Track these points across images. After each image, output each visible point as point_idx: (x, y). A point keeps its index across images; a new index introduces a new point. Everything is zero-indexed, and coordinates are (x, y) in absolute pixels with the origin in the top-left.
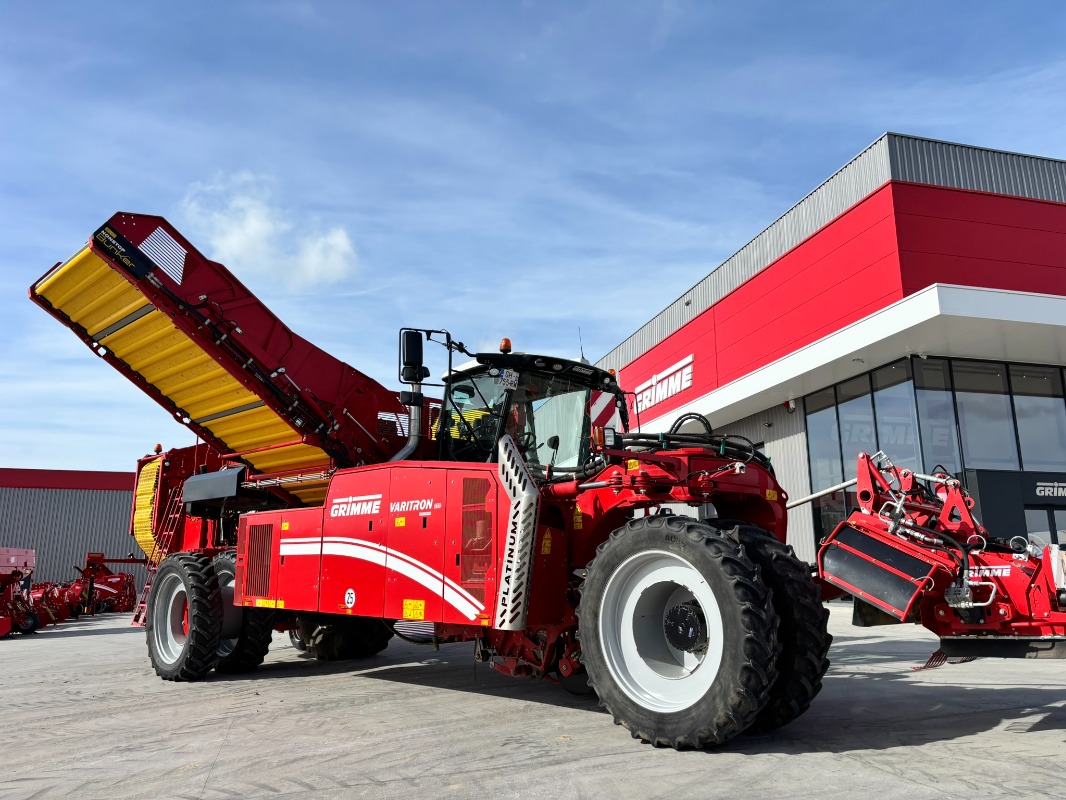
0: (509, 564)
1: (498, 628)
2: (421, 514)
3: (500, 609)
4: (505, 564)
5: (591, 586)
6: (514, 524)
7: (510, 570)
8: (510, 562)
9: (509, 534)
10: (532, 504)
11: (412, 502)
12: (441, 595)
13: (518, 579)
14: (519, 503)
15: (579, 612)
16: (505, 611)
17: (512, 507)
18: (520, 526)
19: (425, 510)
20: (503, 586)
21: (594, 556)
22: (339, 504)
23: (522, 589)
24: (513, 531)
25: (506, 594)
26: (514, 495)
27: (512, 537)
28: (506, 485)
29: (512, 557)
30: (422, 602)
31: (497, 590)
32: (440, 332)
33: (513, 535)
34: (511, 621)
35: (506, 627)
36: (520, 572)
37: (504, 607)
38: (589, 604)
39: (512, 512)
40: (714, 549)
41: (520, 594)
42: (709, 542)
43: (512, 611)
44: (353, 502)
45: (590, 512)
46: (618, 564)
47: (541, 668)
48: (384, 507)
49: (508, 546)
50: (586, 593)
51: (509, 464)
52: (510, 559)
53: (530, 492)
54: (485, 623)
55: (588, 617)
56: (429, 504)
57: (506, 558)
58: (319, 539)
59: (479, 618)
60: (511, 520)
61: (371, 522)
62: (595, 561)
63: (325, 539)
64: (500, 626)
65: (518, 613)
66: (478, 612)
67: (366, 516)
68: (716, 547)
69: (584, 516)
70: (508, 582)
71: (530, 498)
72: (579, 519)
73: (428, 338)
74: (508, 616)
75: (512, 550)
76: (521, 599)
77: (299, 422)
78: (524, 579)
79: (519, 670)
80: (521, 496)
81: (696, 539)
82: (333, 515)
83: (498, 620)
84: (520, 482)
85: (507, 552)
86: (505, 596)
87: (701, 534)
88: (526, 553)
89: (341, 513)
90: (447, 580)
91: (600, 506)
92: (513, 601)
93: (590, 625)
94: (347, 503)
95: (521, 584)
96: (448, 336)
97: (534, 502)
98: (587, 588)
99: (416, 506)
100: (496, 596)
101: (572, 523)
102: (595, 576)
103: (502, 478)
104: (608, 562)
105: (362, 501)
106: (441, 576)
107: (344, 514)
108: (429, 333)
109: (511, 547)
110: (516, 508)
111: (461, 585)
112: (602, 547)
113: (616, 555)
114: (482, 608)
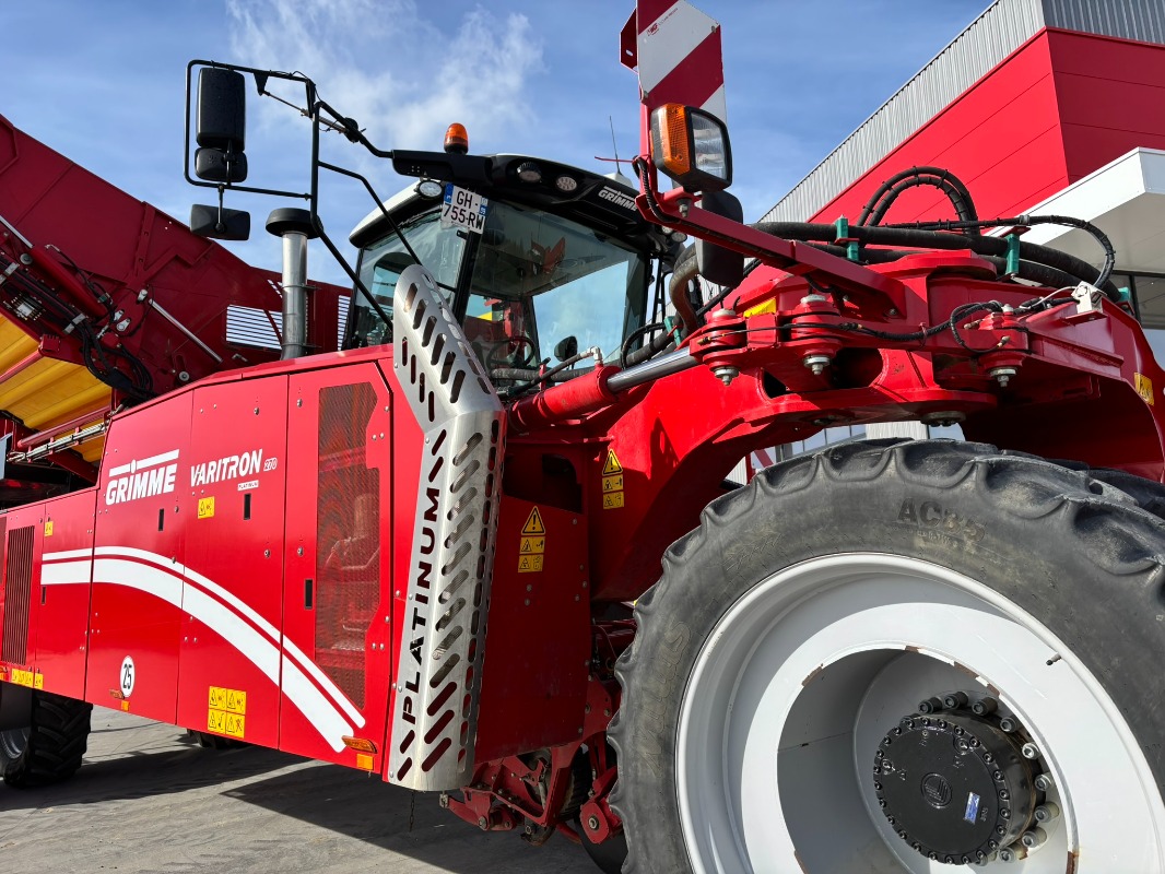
0: (420, 605)
1: (394, 781)
2: (243, 487)
3: (399, 729)
4: (411, 604)
5: (651, 660)
6: (433, 493)
7: (422, 621)
8: (422, 599)
9: (421, 522)
10: (477, 437)
11: (226, 461)
12: (277, 682)
13: (446, 644)
14: (443, 434)
15: (619, 735)
16: (411, 736)
17: (428, 447)
18: (447, 501)
19: (248, 478)
20: (407, 668)
21: (658, 573)
22: (117, 478)
23: (458, 675)
24: (430, 515)
25: (414, 687)
26: (432, 417)
27: (427, 531)
28: (411, 391)
29: (426, 585)
30: (241, 696)
31: (393, 677)
32: (290, 77)
33: (429, 524)
34: (426, 766)
35: (416, 780)
36: (449, 628)
37: (409, 726)
38: (645, 716)
39: (428, 462)
40: (1114, 547)
41: (452, 687)
42: (1086, 518)
43: (429, 738)
44: (137, 472)
45: (641, 463)
46: (732, 599)
47: (541, 821)
48: (182, 477)
49: (417, 557)
50: (636, 682)
51: (418, 335)
52: (423, 591)
53: (472, 403)
54: (366, 763)
55: (644, 752)
56: (254, 460)
57: (413, 589)
58: (88, 552)
59: (351, 749)
60: (424, 484)
61: (162, 511)
62: (660, 588)
63: (99, 551)
64: (401, 775)
65: (446, 743)
66: (350, 733)
67: (155, 498)
68: (1117, 534)
69: (629, 475)
70: (417, 655)
71: (474, 420)
72: (615, 484)
73: (261, 90)
74: (420, 751)
75: (427, 567)
76: (455, 703)
77: (25, 310)
78: (462, 646)
79: (497, 816)
80: (447, 416)
81: (1030, 508)
82: (109, 502)
83: (396, 761)
84: (444, 380)
85: (415, 572)
86: (412, 694)
87: (1042, 494)
88: (465, 574)
89: (121, 496)
90: (288, 644)
91: (668, 444)
92: (432, 711)
93: (651, 773)
94: (128, 475)
95: (454, 660)
96: (311, 88)
97: (486, 430)
98: (639, 670)
99: (233, 468)
100: (391, 693)
101: (598, 493)
102: (660, 635)
103: (402, 373)
104: (701, 594)
105: (149, 469)
106: (275, 634)
107: (123, 500)
108: (261, 77)
109: (426, 558)
110: (434, 451)
111: (314, 658)
112: (678, 551)
113: (725, 572)
114: (360, 722)
